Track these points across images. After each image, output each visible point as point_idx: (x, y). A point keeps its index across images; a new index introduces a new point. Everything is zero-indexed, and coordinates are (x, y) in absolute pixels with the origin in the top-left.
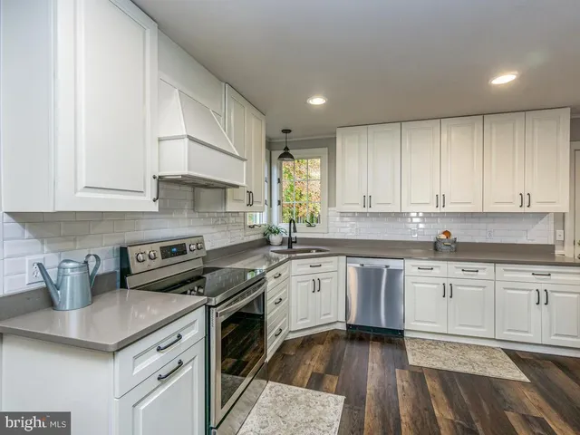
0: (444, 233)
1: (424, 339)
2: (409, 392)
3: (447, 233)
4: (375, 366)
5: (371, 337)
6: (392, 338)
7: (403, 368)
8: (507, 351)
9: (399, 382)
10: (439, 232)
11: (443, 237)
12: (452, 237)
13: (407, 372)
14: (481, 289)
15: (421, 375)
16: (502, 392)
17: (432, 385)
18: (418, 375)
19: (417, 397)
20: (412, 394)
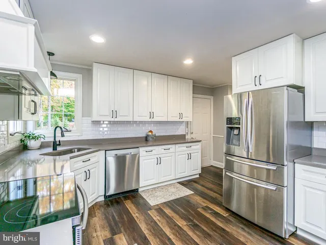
0: (149, 132)
1: (148, 190)
2: (162, 221)
3: (151, 131)
4: (137, 215)
5: (122, 199)
6: (133, 195)
7: (150, 209)
8: (179, 183)
9: (155, 218)
10: (147, 131)
11: (150, 134)
12: (154, 133)
13: (153, 210)
14: (170, 157)
15: (160, 208)
16: (190, 201)
17: (168, 211)
18: (159, 210)
19: (168, 222)
20: (164, 221)
